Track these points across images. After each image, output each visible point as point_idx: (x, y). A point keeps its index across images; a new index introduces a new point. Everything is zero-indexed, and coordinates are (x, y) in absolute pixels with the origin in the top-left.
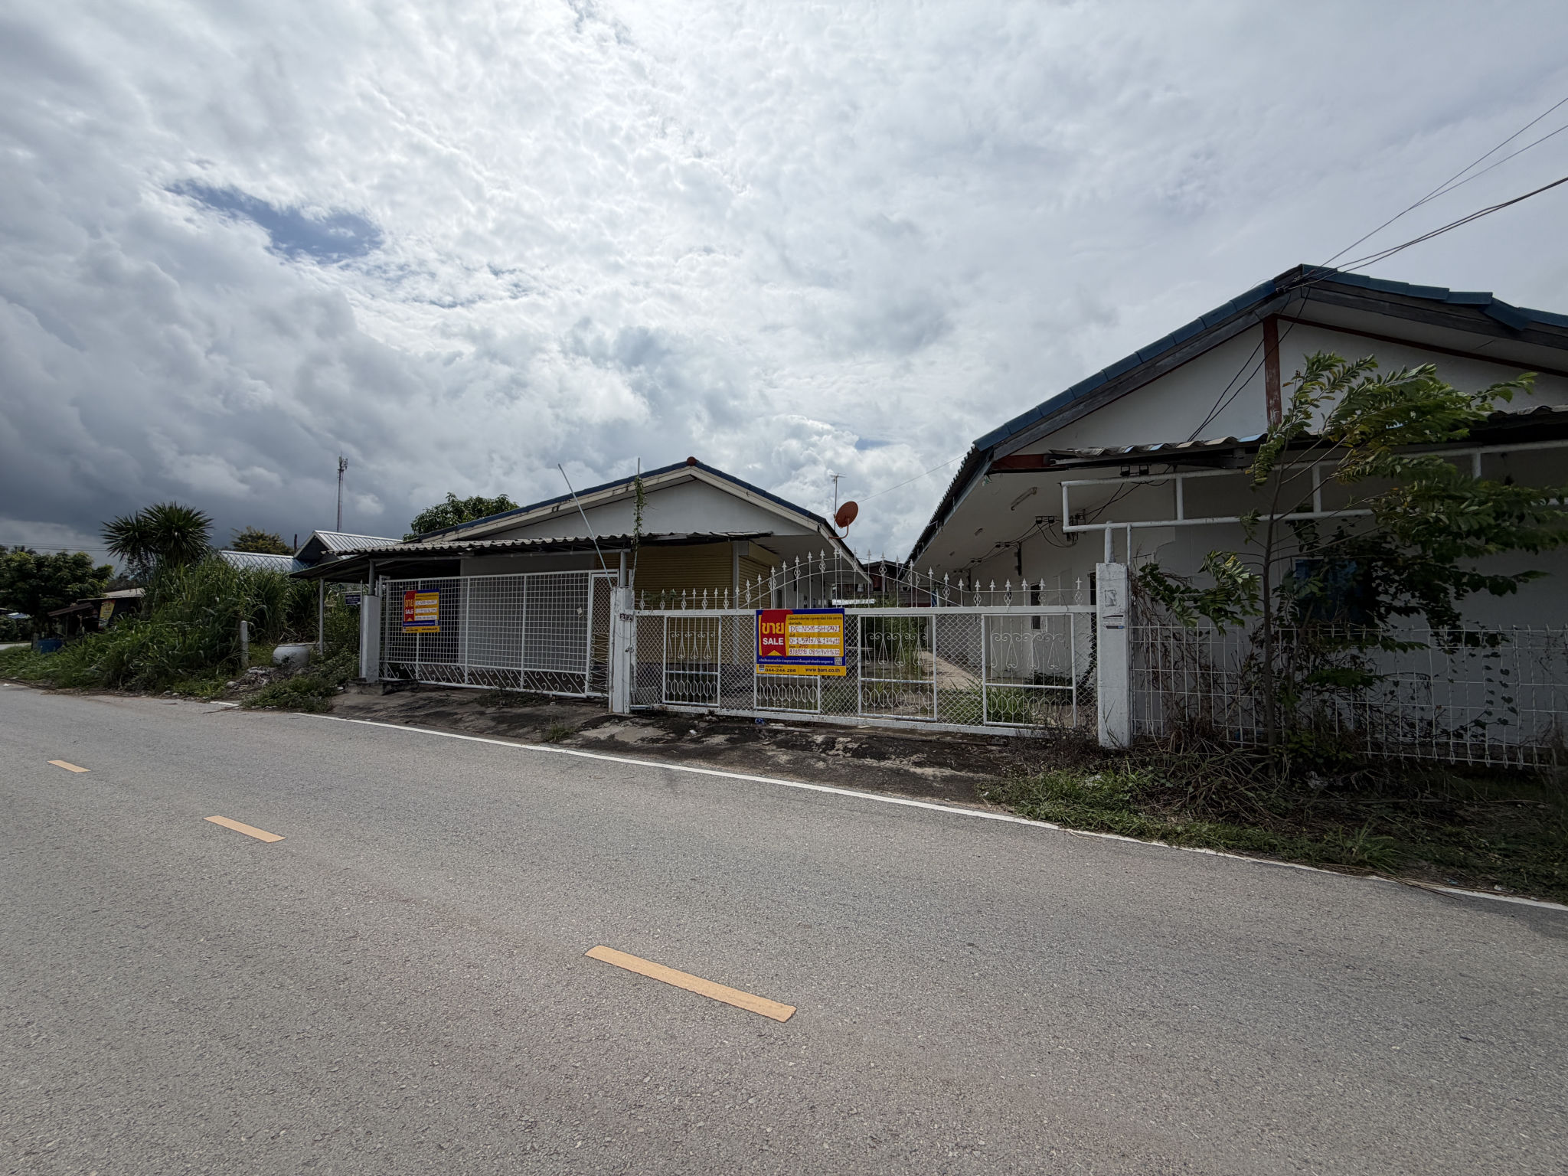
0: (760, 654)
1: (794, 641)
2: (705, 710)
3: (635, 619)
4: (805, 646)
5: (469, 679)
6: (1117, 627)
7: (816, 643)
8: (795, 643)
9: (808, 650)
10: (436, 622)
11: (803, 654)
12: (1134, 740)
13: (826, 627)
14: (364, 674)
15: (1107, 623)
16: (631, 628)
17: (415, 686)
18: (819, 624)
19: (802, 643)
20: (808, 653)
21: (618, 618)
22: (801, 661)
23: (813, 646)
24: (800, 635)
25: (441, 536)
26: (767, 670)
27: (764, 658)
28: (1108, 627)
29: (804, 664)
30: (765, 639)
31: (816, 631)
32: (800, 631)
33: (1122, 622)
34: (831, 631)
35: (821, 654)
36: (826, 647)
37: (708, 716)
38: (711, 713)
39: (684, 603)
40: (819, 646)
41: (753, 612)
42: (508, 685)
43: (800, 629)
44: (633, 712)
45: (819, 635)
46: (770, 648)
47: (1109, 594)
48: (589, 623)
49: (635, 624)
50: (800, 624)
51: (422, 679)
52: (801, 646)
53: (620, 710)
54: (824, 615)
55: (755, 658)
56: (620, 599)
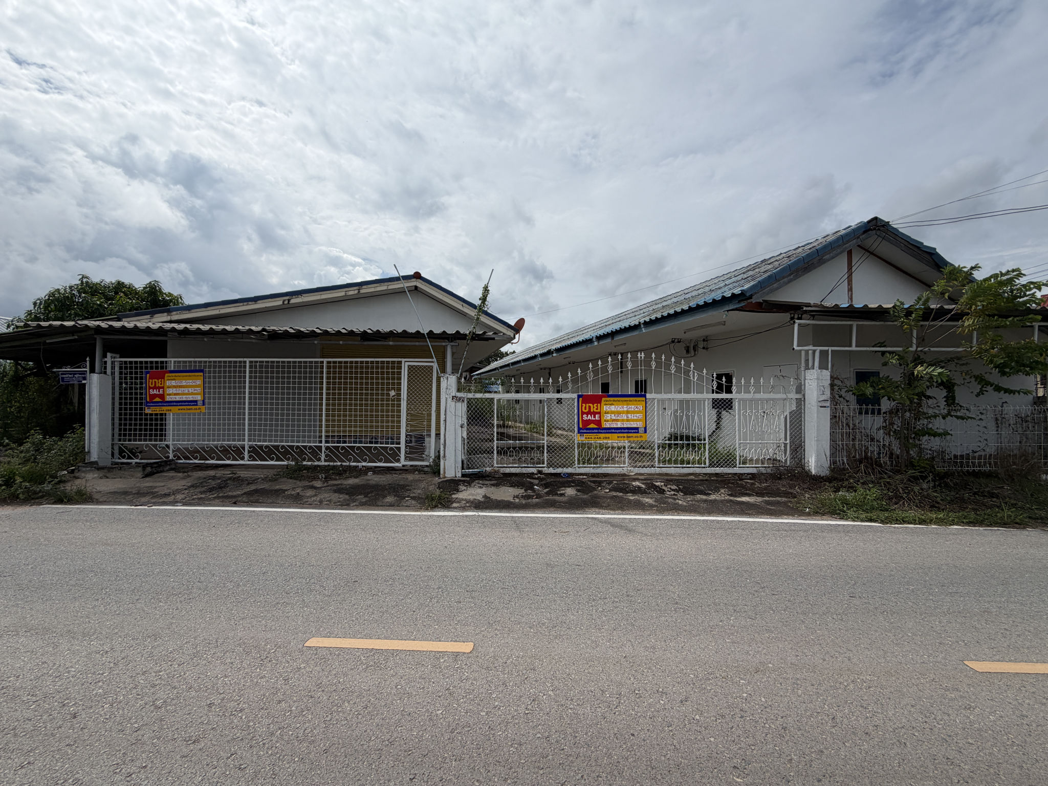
0: (581, 426)
1: (608, 417)
2: (534, 470)
3: (466, 402)
4: (618, 420)
5: (250, 457)
6: (825, 407)
7: (625, 418)
8: (609, 418)
9: (619, 423)
10: (200, 403)
11: (615, 426)
12: (832, 470)
13: (633, 406)
14: (94, 457)
15: (820, 404)
16: (462, 408)
17: (173, 466)
18: (628, 405)
19: (614, 418)
20: (619, 425)
21: (450, 400)
22: (613, 431)
23: (623, 420)
24: (612, 412)
25: (148, 316)
26: (586, 438)
27: (584, 428)
28: (821, 407)
29: (616, 433)
30: (585, 416)
31: (625, 409)
32: (613, 410)
33: (828, 404)
34: (637, 409)
35: (629, 426)
36: (633, 420)
37: (536, 474)
38: (540, 472)
39: (513, 389)
40: (628, 420)
41: (575, 396)
42: (304, 459)
43: (613, 408)
44: (463, 475)
45: (628, 412)
46: (590, 422)
47: (822, 388)
48: (404, 404)
49: (465, 405)
50: (612, 404)
51: (179, 458)
52: (613, 420)
53: (454, 475)
54: (631, 399)
55: (576, 430)
56: (449, 383)
